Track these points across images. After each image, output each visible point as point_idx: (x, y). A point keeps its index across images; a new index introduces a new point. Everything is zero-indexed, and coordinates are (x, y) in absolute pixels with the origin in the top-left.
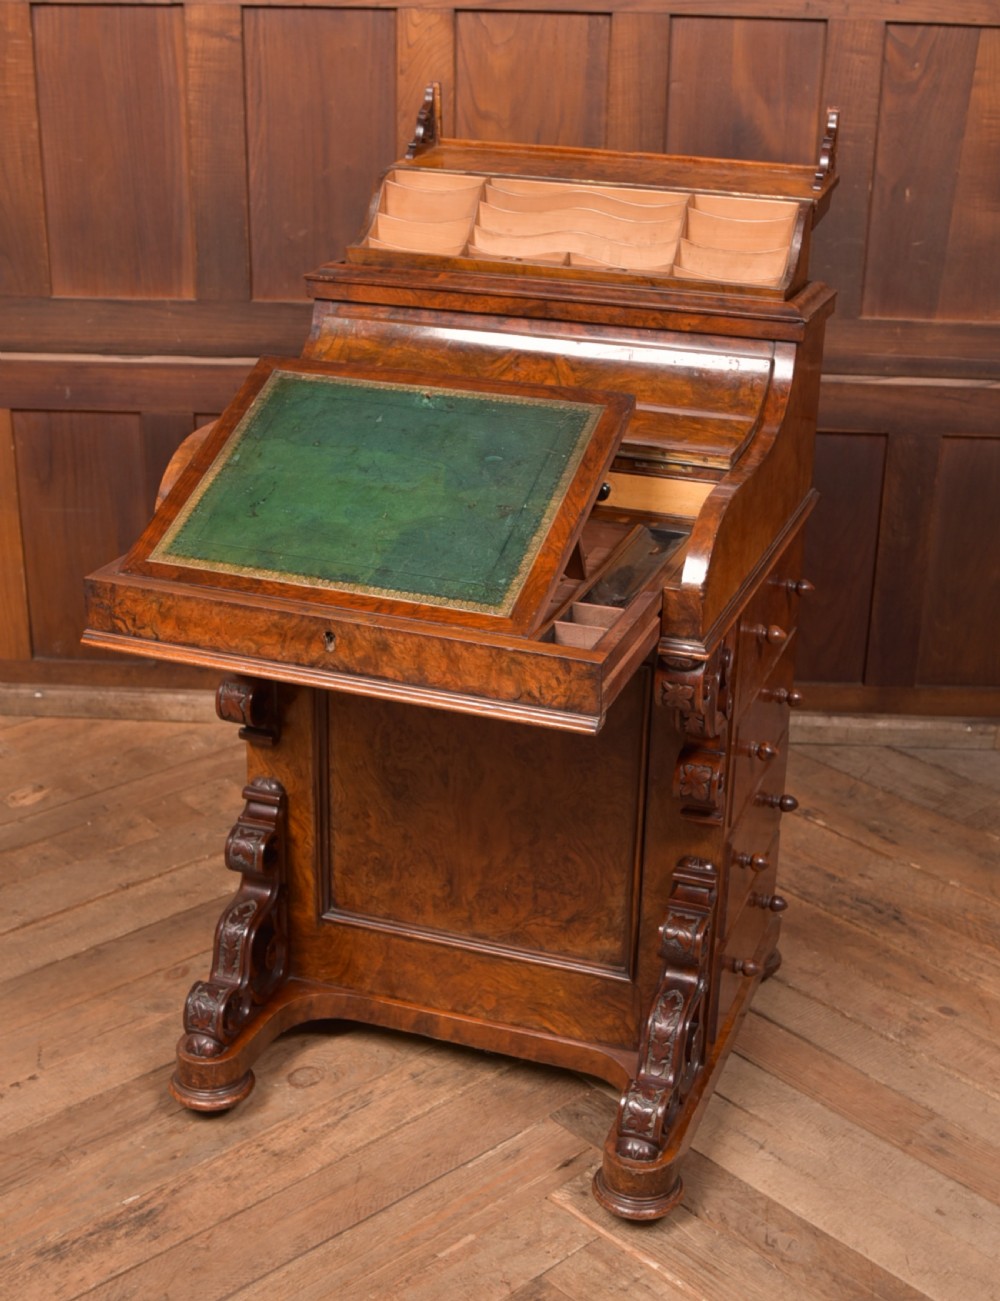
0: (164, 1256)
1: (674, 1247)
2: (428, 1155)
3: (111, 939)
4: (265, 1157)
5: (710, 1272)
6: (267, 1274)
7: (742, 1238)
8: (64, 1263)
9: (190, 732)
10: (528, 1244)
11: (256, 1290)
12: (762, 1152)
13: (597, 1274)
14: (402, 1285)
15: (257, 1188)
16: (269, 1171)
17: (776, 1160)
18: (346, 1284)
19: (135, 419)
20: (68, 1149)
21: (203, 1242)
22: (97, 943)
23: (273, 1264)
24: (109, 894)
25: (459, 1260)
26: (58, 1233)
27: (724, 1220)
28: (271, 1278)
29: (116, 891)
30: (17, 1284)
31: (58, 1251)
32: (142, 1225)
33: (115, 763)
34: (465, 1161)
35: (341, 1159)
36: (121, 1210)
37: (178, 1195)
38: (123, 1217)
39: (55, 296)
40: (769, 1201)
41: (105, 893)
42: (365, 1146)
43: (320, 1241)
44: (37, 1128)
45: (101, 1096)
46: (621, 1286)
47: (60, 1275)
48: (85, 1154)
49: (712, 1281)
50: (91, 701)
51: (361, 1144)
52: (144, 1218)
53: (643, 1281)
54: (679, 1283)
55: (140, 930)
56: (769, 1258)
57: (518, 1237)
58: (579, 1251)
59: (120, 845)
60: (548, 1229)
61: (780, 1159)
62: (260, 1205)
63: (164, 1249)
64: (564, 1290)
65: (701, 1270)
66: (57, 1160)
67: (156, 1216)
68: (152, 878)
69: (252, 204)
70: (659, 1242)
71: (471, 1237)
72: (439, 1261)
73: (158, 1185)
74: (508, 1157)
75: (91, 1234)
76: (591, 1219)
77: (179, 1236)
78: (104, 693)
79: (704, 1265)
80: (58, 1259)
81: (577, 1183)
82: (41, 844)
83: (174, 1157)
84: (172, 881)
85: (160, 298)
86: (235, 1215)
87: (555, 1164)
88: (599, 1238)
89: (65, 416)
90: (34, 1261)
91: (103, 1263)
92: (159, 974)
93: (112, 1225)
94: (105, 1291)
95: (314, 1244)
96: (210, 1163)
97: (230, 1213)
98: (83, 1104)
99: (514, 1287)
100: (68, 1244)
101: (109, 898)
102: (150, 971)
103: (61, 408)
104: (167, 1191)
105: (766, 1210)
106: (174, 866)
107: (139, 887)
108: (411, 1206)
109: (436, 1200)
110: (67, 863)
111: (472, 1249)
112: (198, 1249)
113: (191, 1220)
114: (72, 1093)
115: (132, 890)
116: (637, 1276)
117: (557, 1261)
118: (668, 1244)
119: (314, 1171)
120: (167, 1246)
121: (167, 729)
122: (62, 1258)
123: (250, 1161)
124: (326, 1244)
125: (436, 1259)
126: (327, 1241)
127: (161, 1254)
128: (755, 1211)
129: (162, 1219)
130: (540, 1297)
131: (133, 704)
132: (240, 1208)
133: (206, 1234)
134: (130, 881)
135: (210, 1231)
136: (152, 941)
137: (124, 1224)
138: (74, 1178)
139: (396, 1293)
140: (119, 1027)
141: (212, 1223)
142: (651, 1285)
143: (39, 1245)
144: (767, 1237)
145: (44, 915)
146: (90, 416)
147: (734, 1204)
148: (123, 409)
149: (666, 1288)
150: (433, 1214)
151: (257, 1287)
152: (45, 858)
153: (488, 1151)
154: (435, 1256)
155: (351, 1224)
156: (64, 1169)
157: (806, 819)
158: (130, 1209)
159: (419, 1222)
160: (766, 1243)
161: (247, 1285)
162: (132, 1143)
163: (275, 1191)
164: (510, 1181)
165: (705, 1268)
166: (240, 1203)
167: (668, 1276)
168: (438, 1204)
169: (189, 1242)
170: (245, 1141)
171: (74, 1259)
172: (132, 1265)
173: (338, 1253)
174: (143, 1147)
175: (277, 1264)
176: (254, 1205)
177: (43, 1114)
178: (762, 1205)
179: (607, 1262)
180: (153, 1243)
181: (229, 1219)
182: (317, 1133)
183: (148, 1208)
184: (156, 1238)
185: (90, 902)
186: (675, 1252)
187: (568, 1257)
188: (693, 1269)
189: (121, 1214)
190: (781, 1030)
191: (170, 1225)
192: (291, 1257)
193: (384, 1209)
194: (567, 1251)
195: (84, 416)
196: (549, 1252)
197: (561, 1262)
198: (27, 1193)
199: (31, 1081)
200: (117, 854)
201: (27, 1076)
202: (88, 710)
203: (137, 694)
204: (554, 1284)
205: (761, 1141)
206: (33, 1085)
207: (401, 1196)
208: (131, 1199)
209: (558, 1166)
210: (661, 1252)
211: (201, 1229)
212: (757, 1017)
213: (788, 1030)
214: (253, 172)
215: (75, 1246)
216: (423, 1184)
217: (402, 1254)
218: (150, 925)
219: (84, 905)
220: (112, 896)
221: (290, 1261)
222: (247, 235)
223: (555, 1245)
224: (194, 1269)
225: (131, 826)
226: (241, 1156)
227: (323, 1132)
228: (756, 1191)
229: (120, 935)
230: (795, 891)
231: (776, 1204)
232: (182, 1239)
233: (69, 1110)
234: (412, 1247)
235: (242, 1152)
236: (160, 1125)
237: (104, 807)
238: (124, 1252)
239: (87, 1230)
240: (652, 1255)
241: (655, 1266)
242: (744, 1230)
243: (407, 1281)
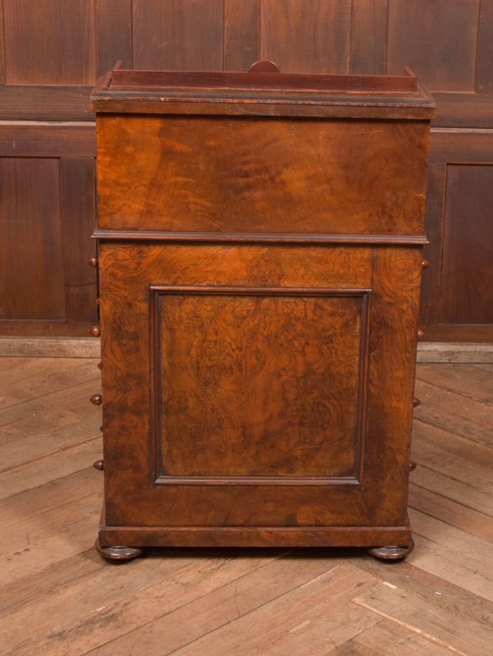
0: (126, 636)
1: (429, 622)
2: (276, 583)
3: (61, 477)
4: (177, 586)
5: (452, 633)
6: (189, 643)
7: (468, 617)
8: (65, 641)
9: (90, 364)
10: (342, 624)
11: (184, 651)
12: (475, 575)
13: (385, 637)
14: (271, 646)
15: (176, 602)
16: (181, 593)
17: (485, 579)
18: (237, 646)
19: (57, 161)
20: (56, 585)
21: (147, 629)
22: (53, 479)
23: (192, 638)
24: (54, 453)
25: (303, 633)
26: (59, 627)
27: (457, 608)
28: (192, 645)
29: (59, 451)
30: (39, 653)
31: (61, 636)
32: (110, 622)
33: (44, 382)
34: (299, 585)
35: (224, 586)
36: (95, 615)
37: (128, 606)
38: (97, 618)
39: (8, 84)
40: (483, 598)
41: (53, 452)
42: (237, 579)
43: (217, 627)
44: (35, 575)
45: (71, 558)
46: (400, 642)
47: (64, 647)
48: (67, 587)
49: (452, 637)
50: (25, 345)
51: (235, 578)
52: (110, 618)
53: (413, 639)
54: (434, 639)
55: (77, 472)
56: (485, 626)
57: (336, 621)
58: (374, 626)
59: (56, 426)
60: (353, 616)
61: (487, 578)
62: (179, 610)
63: (125, 633)
64: (367, 645)
65: (446, 632)
66: (50, 591)
67: (117, 617)
68: (80, 444)
69: (133, 26)
70: (420, 620)
71: (308, 622)
72: (291, 633)
73: (115, 601)
74: (325, 582)
75: (80, 627)
76: (379, 610)
77: (133, 626)
78: (31, 340)
79: (448, 630)
80: (62, 639)
81: (367, 593)
82: (6, 427)
83: (122, 587)
84: (93, 445)
85: (74, 85)
86: (165, 615)
87: (354, 584)
88: (384, 620)
89: (11, 160)
90: (47, 641)
91: (89, 640)
92: (94, 495)
93: (91, 622)
94: (93, 654)
95: (215, 628)
96: (145, 590)
97: (161, 615)
98: (61, 562)
99: (337, 644)
100: (66, 632)
101: (55, 455)
102: (88, 494)
103: (10, 155)
104: (121, 605)
105: (481, 603)
106: (94, 437)
107: (73, 449)
108: (270, 607)
109: (285, 604)
110: (24, 437)
111: (309, 627)
112: (145, 633)
113: (138, 618)
114: (53, 557)
115: (69, 451)
116: (409, 637)
117: (360, 631)
118: (425, 620)
119: (209, 592)
120: (127, 631)
121: (74, 362)
122: (64, 639)
123: (169, 588)
124: (222, 628)
125: (288, 633)
126: (222, 626)
127: (123, 635)
128: (475, 604)
129: (120, 618)
130: (353, 649)
131: (51, 346)
132: (167, 612)
133: (149, 625)
134: (67, 446)
135: (151, 624)
136: (87, 478)
137: (99, 621)
138: (63, 599)
139: (268, 649)
140: (74, 523)
141: (151, 620)
142: (417, 641)
143: (49, 633)
144: (483, 616)
145: (16, 465)
146: (27, 160)
147: (462, 601)
148: (49, 155)
149: (426, 642)
150: (284, 611)
151: (184, 649)
152: (10, 434)
153: (312, 579)
154: (288, 631)
155: (235, 618)
156: (56, 595)
157: (486, 404)
158: (100, 614)
159: (276, 615)
160: (483, 619)
161: (178, 649)
162: (95, 581)
163: (187, 602)
164: (327, 594)
165: (449, 631)
166: (166, 609)
167: (428, 636)
168: (286, 606)
169: (139, 630)
170: (164, 579)
171: (72, 639)
172: (107, 641)
173: (230, 631)
174: (103, 583)
175: (194, 638)
176: (175, 610)
177: (37, 568)
178: (479, 601)
179: (390, 631)
180: (118, 630)
181: (161, 617)
182: (207, 573)
183: (110, 614)
184: (119, 627)
185: (42, 457)
186: (430, 624)
187: (367, 629)
188: (442, 632)
189: (96, 616)
190: (481, 514)
191: (126, 621)
192: (201, 635)
193: (254, 610)
194: (366, 626)
195: (23, 160)
196: (355, 627)
197: (363, 632)
198: (36, 607)
199: (26, 552)
200: (56, 431)
201: (23, 549)
202: (21, 351)
203: (53, 341)
204: (360, 642)
205: (475, 570)
206: (27, 553)
207: (263, 603)
208: (100, 609)
209: (355, 585)
210: (422, 624)
211: (145, 622)
212: (466, 508)
213: (486, 514)
214: (134, 7)
215: (71, 633)
216: (275, 597)
217: (268, 631)
218: (83, 470)
219: (40, 459)
220: (57, 454)
221: (201, 637)
222: (130, 45)
223: (358, 624)
224: (145, 642)
225: (61, 416)
226: (163, 586)
227: (211, 572)
228: (474, 594)
229: (65, 475)
230: (483, 443)
231: (486, 600)
232: (135, 628)
233: (52, 565)
234: (274, 628)
235: (163, 584)
236: (111, 572)
237: (42, 406)
238: (100, 635)
239: (77, 625)
240: (417, 626)
241: (419, 631)
242: (469, 613)
243: (273, 643)
